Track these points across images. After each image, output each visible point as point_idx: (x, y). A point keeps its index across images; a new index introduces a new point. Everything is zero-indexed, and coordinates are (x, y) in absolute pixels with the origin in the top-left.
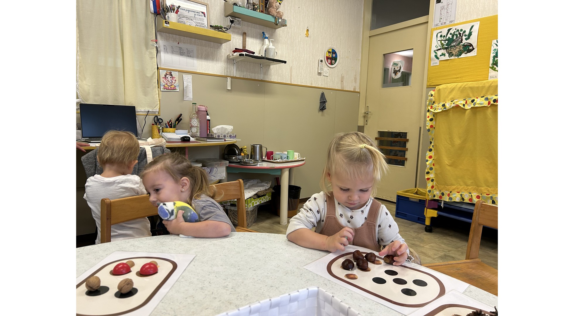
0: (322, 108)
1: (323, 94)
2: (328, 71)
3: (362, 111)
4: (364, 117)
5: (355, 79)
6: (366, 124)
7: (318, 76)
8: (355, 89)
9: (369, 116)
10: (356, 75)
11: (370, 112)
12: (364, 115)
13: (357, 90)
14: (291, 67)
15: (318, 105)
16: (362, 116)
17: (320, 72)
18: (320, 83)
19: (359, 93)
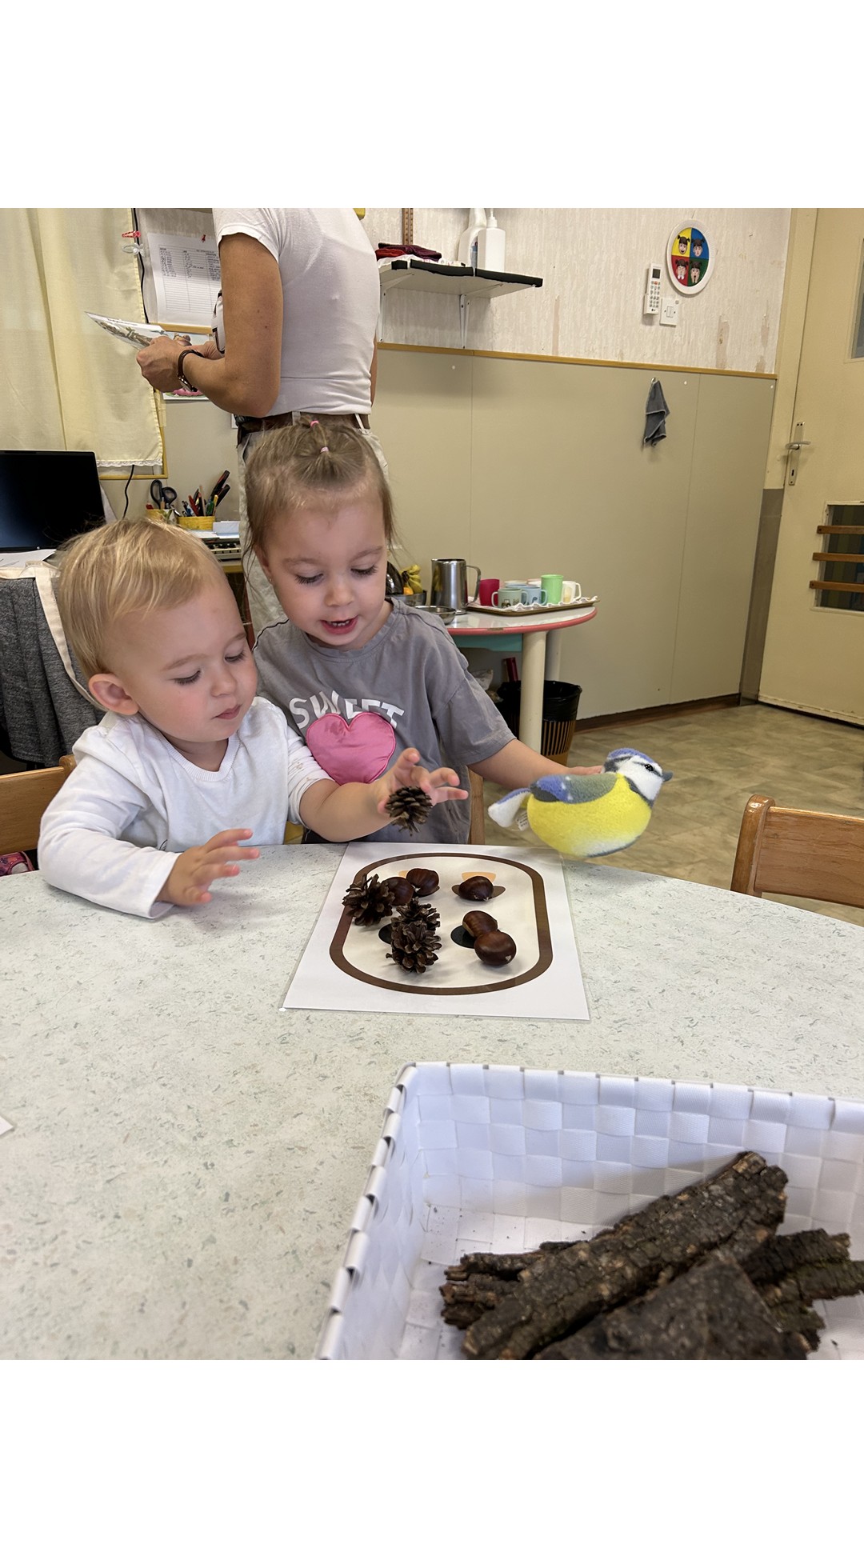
0: (654, 436)
1: (656, 389)
2: (676, 308)
3: (780, 438)
4: (787, 459)
5: (765, 330)
6: (792, 484)
7: (642, 326)
8: (760, 365)
9: (802, 455)
10: (766, 318)
11: (807, 443)
12: (785, 453)
13: (769, 370)
14: (557, 301)
15: (638, 424)
16: (778, 457)
17: (649, 311)
18: (648, 348)
19: (774, 378)
